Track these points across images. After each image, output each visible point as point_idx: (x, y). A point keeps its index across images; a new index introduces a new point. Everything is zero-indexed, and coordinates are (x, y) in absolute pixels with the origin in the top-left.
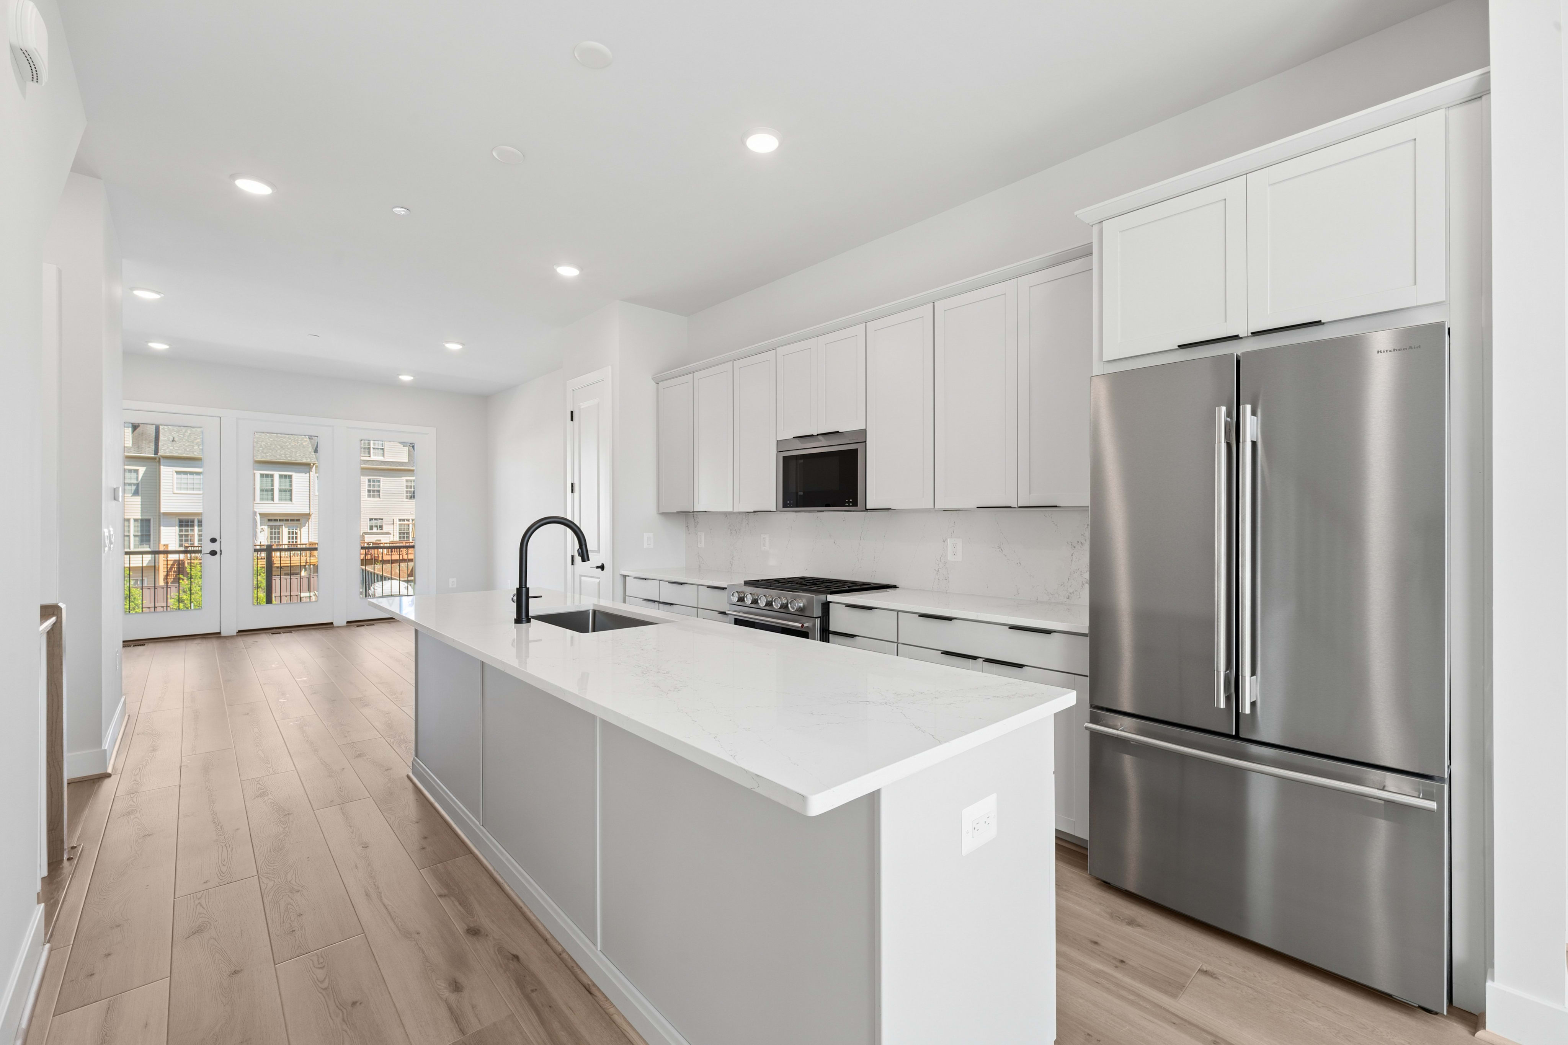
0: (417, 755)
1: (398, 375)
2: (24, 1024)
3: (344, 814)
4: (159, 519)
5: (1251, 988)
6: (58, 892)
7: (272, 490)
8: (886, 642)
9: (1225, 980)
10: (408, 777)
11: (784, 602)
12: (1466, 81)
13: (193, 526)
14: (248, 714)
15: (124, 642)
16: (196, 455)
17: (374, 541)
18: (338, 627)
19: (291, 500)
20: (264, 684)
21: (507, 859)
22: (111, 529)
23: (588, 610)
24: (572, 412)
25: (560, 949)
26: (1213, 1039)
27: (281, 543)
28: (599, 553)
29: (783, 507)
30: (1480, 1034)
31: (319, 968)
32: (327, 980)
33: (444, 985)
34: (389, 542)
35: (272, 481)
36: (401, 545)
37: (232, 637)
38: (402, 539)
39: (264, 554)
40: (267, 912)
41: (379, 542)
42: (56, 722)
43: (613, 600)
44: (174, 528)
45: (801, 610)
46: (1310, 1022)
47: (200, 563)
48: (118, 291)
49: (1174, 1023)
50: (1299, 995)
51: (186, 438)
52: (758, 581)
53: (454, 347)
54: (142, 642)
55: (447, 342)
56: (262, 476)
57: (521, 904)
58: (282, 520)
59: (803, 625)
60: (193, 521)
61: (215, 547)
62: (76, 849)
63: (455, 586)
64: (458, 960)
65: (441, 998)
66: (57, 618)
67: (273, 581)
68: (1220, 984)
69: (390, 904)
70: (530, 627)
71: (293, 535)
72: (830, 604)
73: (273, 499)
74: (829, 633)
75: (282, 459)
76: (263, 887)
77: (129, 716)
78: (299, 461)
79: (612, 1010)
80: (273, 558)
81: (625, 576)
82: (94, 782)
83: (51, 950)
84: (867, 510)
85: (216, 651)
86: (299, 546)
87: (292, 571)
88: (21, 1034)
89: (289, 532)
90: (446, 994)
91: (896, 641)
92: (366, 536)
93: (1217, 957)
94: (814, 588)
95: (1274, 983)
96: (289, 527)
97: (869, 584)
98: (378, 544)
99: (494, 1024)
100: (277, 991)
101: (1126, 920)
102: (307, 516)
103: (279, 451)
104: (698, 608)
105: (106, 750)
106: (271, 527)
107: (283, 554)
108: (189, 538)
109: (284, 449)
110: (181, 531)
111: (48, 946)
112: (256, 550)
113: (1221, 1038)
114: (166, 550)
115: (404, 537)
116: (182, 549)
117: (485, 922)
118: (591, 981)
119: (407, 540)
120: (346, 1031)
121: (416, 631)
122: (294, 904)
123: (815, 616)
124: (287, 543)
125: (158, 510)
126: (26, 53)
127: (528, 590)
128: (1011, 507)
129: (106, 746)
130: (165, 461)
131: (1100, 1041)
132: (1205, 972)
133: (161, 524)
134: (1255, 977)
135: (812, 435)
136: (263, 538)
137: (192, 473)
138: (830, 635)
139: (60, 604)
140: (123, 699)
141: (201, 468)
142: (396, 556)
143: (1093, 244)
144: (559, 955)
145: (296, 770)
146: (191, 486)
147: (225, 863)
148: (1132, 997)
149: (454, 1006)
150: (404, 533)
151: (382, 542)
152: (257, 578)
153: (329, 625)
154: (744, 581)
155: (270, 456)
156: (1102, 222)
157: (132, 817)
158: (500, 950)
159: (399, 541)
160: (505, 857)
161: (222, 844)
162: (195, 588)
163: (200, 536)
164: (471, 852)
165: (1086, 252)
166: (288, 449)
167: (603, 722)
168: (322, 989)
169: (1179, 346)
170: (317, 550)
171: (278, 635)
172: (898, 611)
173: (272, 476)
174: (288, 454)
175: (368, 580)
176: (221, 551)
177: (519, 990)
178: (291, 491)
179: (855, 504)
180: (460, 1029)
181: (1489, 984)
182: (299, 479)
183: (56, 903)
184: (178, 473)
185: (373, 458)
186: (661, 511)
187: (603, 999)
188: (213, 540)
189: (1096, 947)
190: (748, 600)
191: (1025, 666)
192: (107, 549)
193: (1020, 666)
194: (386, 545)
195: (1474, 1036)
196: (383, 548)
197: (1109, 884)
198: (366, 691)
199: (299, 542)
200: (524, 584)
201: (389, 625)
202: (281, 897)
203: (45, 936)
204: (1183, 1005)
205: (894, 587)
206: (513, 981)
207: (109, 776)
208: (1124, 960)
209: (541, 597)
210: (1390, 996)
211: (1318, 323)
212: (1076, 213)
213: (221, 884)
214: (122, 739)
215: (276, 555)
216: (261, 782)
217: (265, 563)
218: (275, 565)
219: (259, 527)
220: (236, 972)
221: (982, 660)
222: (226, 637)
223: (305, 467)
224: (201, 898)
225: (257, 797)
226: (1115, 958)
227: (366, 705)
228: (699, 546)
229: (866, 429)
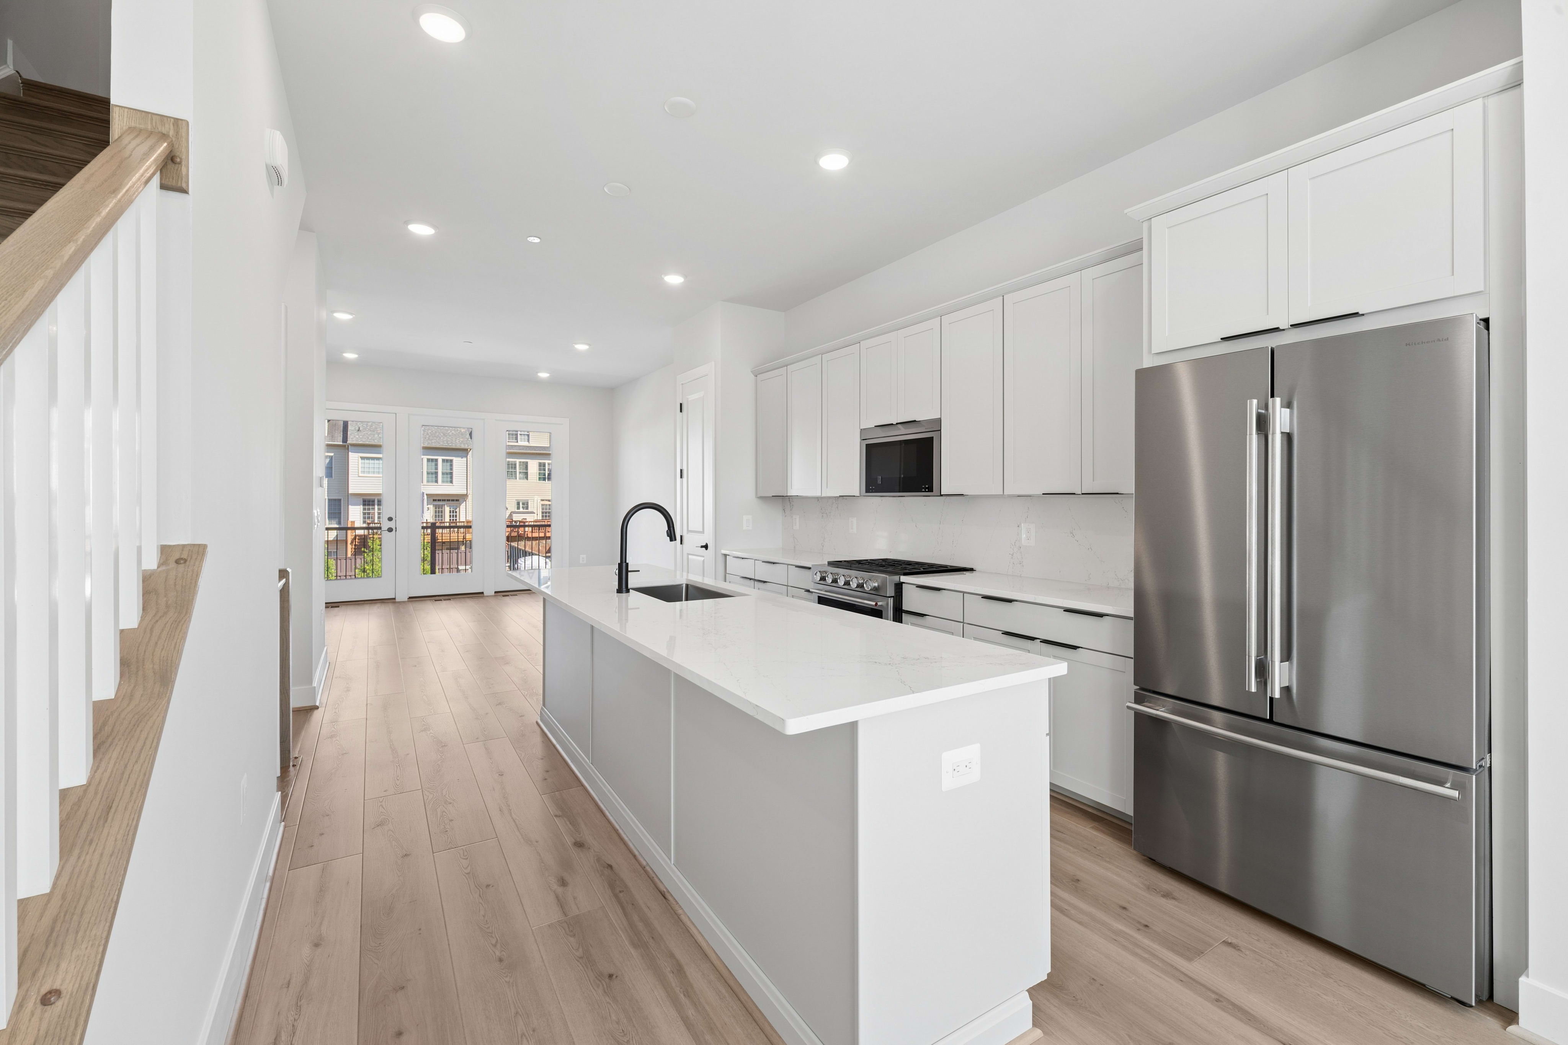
0: (544, 705)
1: (537, 372)
2: (271, 873)
3: (486, 749)
4: (348, 498)
5: (1273, 962)
6: (288, 788)
7: (436, 473)
8: (953, 622)
9: (1247, 953)
10: (537, 723)
11: (861, 582)
12: (1500, 71)
13: (374, 505)
14: (416, 666)
15: (326, 603)
16: (376, 442)
17: (521, 520)
18: (487, 596)
19: (451, 482)
20: (429, 642)
21: (609, 791)
22: (319, 510)
23: (682, 584)
24: (681, 404)
25: (644, 863)
26: (1217, 997)
27: (443, 521)
28: (704, 533)
29: (866, 492)
30: (1512, 1028)
31: (464, 859)
32: (469, 868)
33: (553, 880)
34: (533, 520)
35: (436, 465)
36: (543, 523)
37: (404, 602)
38: (544, 518)
39: (429, 531)
40: (428, 816)
41: (525, 521)
42: (285, 660)
43: (715, 579)
44: (359, 507)
45: (876, 589)
46: (1324, 997)
47: (379, 538)
48: (324, 314)
49: (1182, 981)
50: (1322, 973)
51: (369, 428)
52: (841, 561)
53: (582, 347)
54: (336, 604)
55: (576, 344)
56: (428, 460)
57: (618, 827)
58: (445, 500)
59: (876, 604)
60: (374, 501)
61: (391, 524)
62: (298, 759)
63: (585, 562)
64: (566, 864)
65: (551, 889)
66: (286, 579)
67: (437, 555)
68: (1241, 955)
69: (517, 818)
70: (629, 596)
71: (453, 514)
72: (903, 584)
73: (437, 481)
74: (902, 612)
75: (445, 445)
76: (425, 798)
77: (329, 663)
78: (458, 447)
79: (680, 911)
80: (437, 535)
81: (725, 555)
82: (307, 712)
83: (285, 827)
84: (941, 495)
85: (392, 613)
86: (458, 524)
87: (453, 546)
88: (269, 878)
89: (450, 511)
90: (555, 887)
91: (962, 621)
92: (514, 515)
93: (1246, 933)
94: (890, 569)
95: (1301, 961)
96: (450, 507)
97: (946, 566)
98: (524, 522)
99: (589, 912)
100: (435, 871)
101: (1162, 893)
102: (464, 497)
103: (442, 438)
104: (787, 586)
105: (315, 687)
106: (436, 507)
107: (445, 531)
108: (371, 516)
109: (446, 436)
110: (364, 509)
111: (283, 823)
112: (423, 528)
113: (1224, 998)
114: (353, 526)
115: (546, 516)
116: (365, 525)
117: (588, 837)
118: (666, 888)
119: (548, 519)
120: (482, 904)
121: (544, 600)
122: (447, 812)
123: (888, 596)
124: (448, 521)
125: (347, 491)
126: (275, 169)
127: (627, 565)
128: (1074, 494)
129: (315, 684)
130: (353, 448)
131: (1102, 985)
132: (1230, 944)
133: (350, 503)
134: (1281, 953)
135: (892, 424)
136: (429, 516)
137: (373, 459)
138: (903, 614)
139: (288, 569)
140: (325, 649)
141: (381, 453)
142: (536, 533)
143: (1144, 239)
144: (644, 868)
145: (451, 712)
146: (371, 470)
147: (398, 778)
148: (1146, 956)
149: (561, 896)
150: (546, 513)
151: (527, 520)
152: (424, 552)
153: (478, 595)
154: (828, 562)
155: (435, 442)
156: (1151, 218)
157: (334, 739)
158: (599, 860)
159: (542, 519)
160: (607, 788)
161: (397, 765)
162: (376, 560)
163: (379, 514)
164: (582, 785)
165: (1136, 247)
166: (450, 436)
167: (676, 675)
168: (466, 873)
169: (1221, 339)
170: (471, 528)
171: (440, 601)
172: (964, 593)
173: (436, 460)
174: (449, 441)
175: (514, 556)
176: (396, 528)
177: (610, 890)
178: (451, 474)
179: (930, 489)
180: (564, 912)
181: (1522, 980)
182: (458, 463)
183: (287, 795)
184: (362, 458)
185: (520, 443)
186: (759, 495)
187: (675, 903)
188: (390, 519)
189: (1124, 912)
190: (829, 580)
191: (1079, 647)
192: (316, 526)
193: (1075, 648)
194: (530, 523)
195: (1505, 1030)
196: (529, 526)
197: (1154, 860)
198: (507, 651)
199: (458, 521)
200: (624, 560)
201: (529, 595)
202: (438, 806)
203: (281, 817)
204: (1197, 968)
205: (971, 570)
206: (606, 883)
207: (317, 708)
208: (1148, 925)
209: (639, 571)
210: (1424, 985)
211: (1356, 314)
212: (1126, 211)
213: (396, 793)
214: (325, 681)
215: (439, 531)
216: (424, 720)
217: (430, 538)
218: (438, 541)
219: (426, 506)
220: (406, 855)
221: (1040, 640)
222: (399, 602)
223: (463, 452)
224: (382, 801)
225: (422, 731)
226: (1139, 923)
227: (507, 663)
228: (794, 528)
229: (941, 418)
